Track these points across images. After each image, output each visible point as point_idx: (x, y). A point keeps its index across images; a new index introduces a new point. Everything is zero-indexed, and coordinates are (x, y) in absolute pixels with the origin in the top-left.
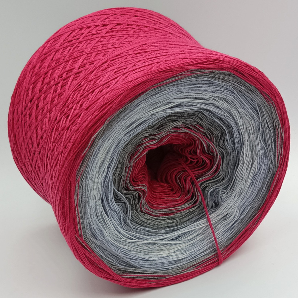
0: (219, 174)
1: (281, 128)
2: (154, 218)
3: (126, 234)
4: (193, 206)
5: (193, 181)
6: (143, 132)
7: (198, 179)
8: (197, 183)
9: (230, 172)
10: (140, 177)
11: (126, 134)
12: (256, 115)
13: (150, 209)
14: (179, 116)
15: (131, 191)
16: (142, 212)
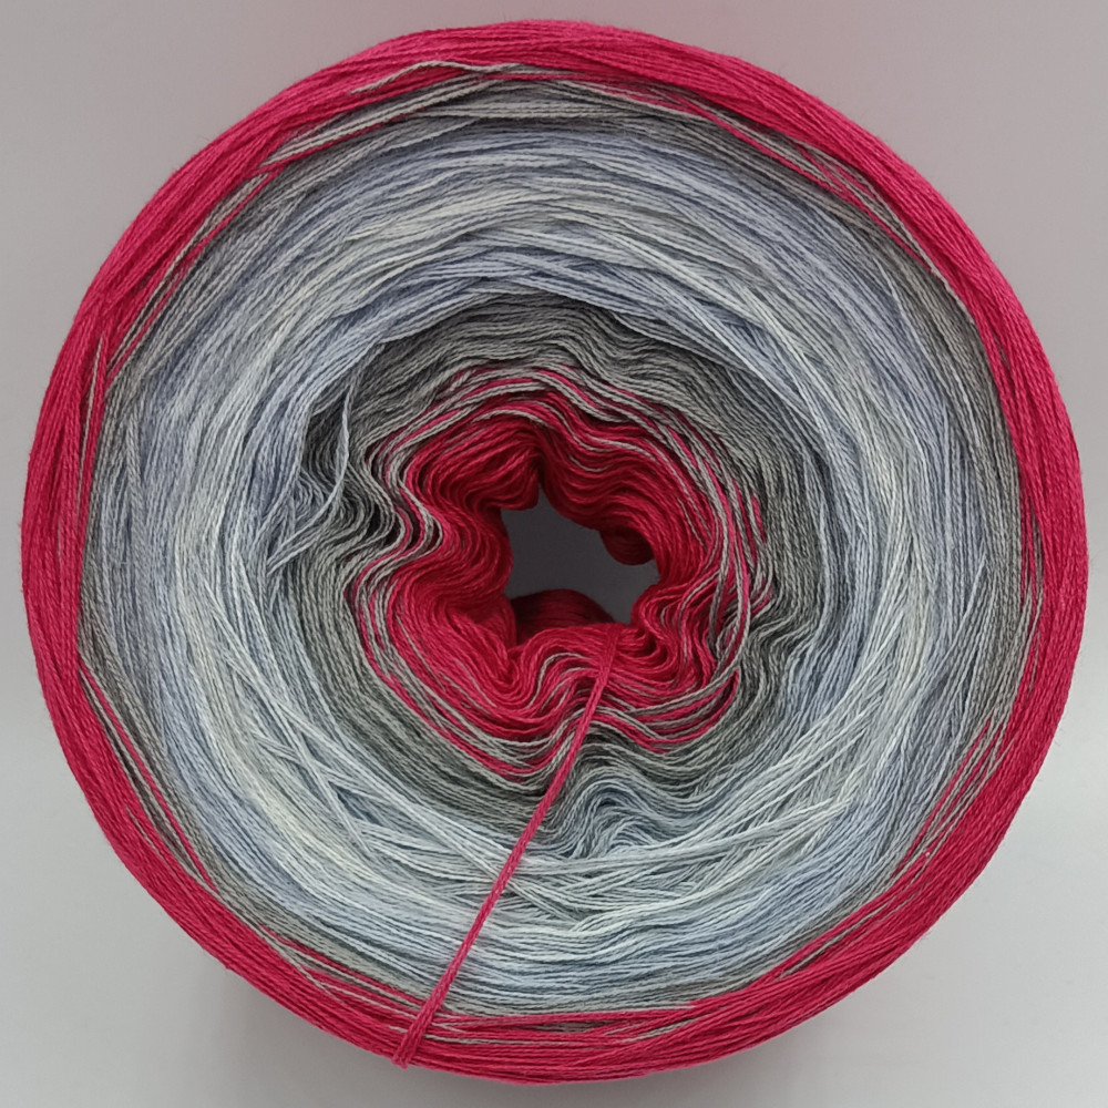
1: (1002, 733)
12: (956, 607)
16: (350, 592)
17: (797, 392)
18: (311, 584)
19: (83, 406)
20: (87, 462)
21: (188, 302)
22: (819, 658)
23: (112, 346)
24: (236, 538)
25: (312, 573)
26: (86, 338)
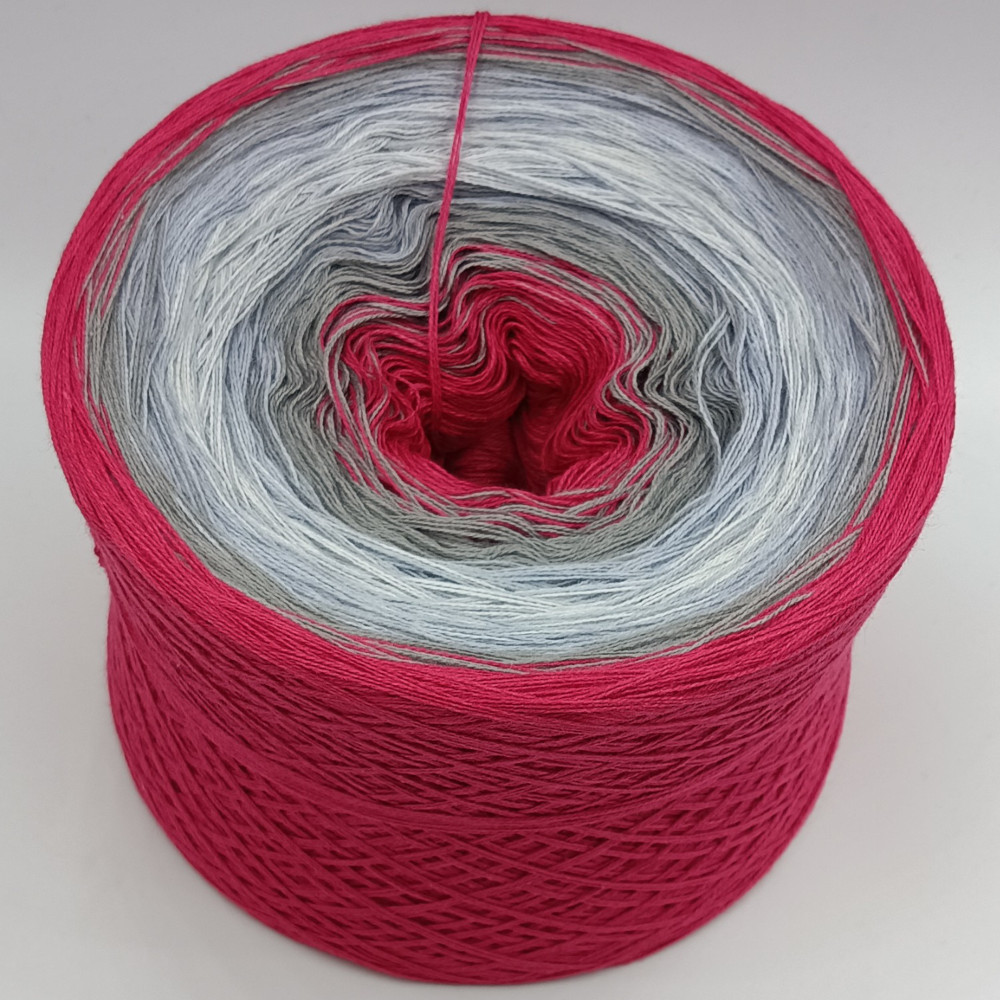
0: (343, 293)
1: (89, 306)
2: (627, 284)
3: (748, 292)
4: (479, 246)
5: (439, 322)
6: (548, 558)
7: (423, 317)
8: (431, 308)
9: (302, 274)
10: (603, 435)
11: (618, 581)
12: (156, 395)
13: (624, 318)
14: (408, 538)
15: (665, 412)
16: (657, 329)
17: (349, 540)
18: (690, 324)
19: (916, 331)
20: (895, 301)
21: (873, 432)
22: (259, 377)
23: (917, 378)
24: (761, 322)
25: (693, 332)
26: (938, 372)
